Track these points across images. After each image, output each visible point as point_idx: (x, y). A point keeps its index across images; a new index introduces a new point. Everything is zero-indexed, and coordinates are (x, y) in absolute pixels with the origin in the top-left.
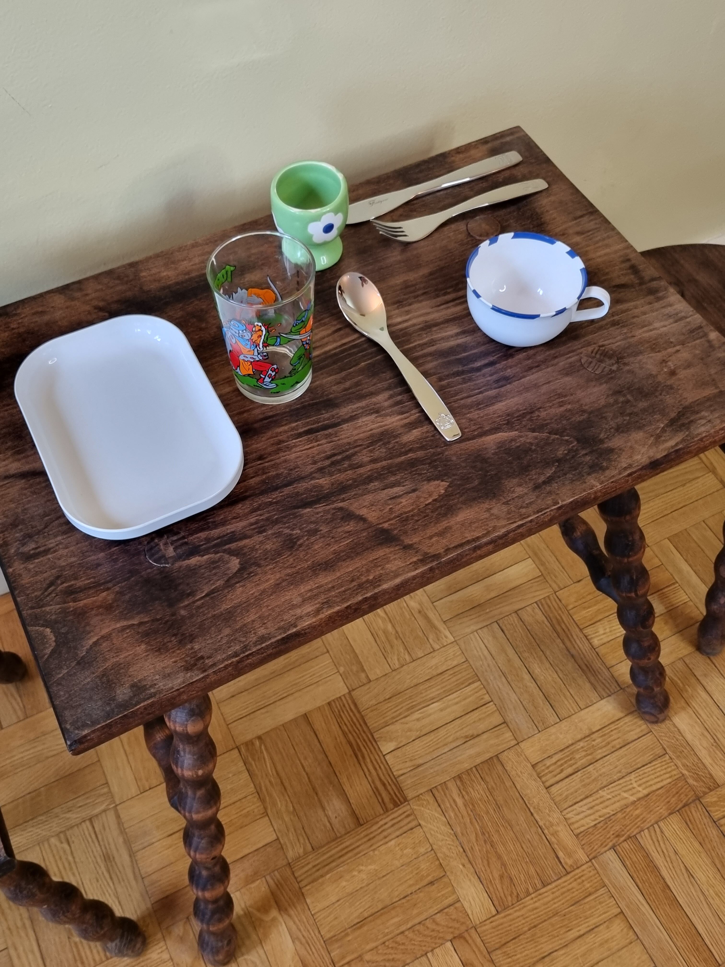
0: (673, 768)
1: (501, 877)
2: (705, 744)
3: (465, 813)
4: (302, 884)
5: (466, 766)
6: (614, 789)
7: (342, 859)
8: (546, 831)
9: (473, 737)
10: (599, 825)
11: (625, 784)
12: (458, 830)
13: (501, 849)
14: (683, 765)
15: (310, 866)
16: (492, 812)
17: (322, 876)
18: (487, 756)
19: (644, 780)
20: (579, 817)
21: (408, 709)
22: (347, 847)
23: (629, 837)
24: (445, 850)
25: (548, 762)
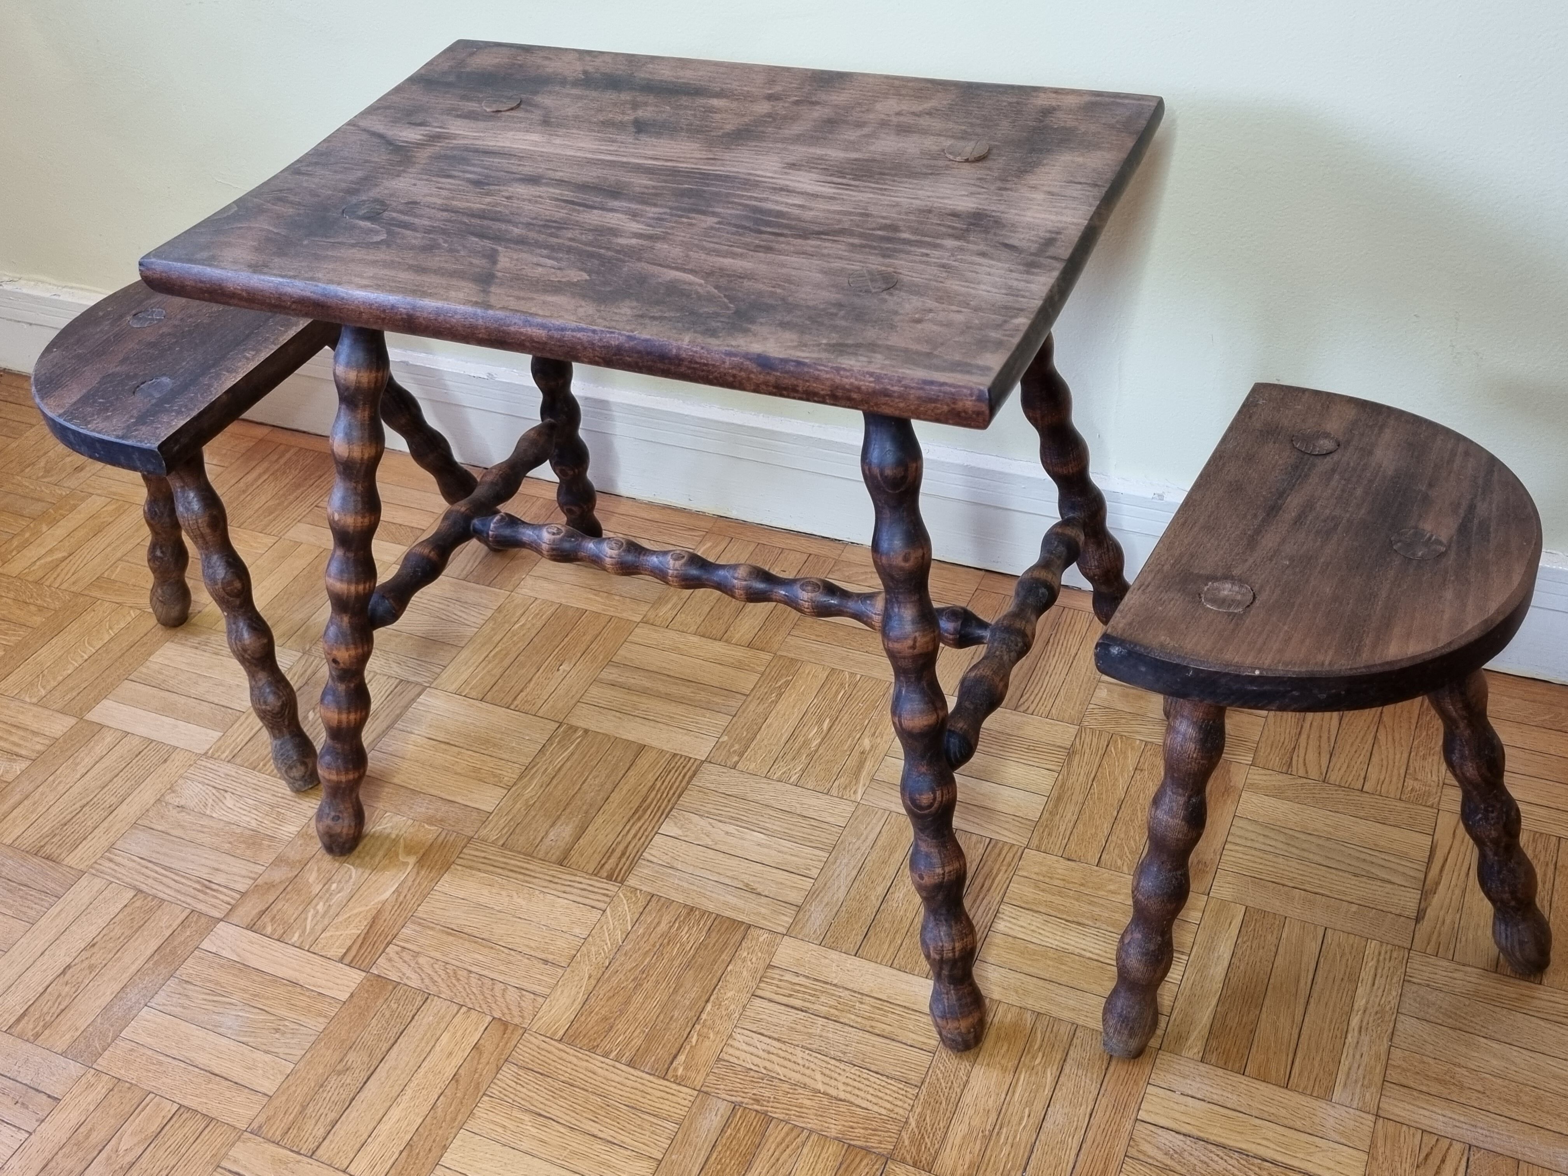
0: (906, 1106)
1: (605, 1019)
2: (976, 1122)
3: (651, 941)
4: (459, 861)
5: (711, 907)
6: (816, 1061)
7: (511, 874)
8: (697, 1027)
9: (753, 891)
10: (752, 1073)
11: (833, 1068)
12: (628, 947)
13: (638, 998)
14: (921, 1115)
15: (483, 855)
16: (676, 963)
17: (479, 870)
18: (741, 917)
19: (856, 1084)
20: (745, 1047)
21: (732, 818)
22: (527, 869)
23: (765, 1113)
24: (593, 949)
25: (788, 977)
